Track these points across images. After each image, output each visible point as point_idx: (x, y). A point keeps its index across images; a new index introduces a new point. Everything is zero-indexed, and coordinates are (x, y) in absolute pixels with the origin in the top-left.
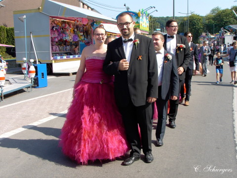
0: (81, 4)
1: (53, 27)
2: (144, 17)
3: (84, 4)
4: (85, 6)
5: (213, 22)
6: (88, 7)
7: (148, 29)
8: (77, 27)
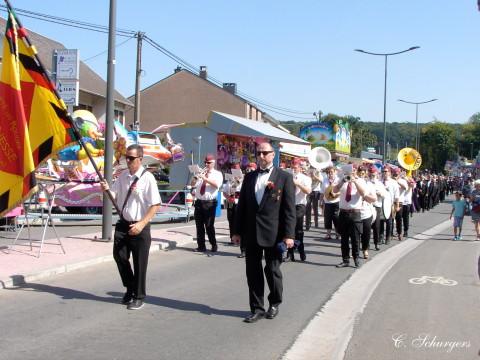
0: (248, 107)
1: (219, 146)
2: (344, 133)
3: (251, 107)
4: (254, 110)
5: (473, 137)
6: (257, 110)
7: (348, 151)
8: (248, 146)
